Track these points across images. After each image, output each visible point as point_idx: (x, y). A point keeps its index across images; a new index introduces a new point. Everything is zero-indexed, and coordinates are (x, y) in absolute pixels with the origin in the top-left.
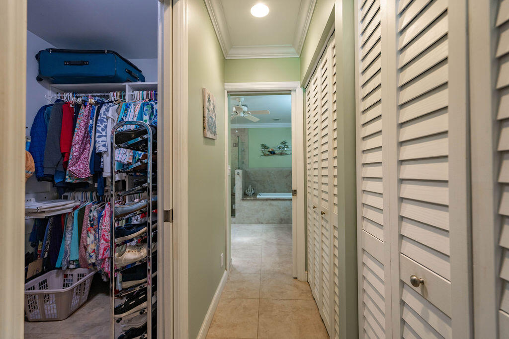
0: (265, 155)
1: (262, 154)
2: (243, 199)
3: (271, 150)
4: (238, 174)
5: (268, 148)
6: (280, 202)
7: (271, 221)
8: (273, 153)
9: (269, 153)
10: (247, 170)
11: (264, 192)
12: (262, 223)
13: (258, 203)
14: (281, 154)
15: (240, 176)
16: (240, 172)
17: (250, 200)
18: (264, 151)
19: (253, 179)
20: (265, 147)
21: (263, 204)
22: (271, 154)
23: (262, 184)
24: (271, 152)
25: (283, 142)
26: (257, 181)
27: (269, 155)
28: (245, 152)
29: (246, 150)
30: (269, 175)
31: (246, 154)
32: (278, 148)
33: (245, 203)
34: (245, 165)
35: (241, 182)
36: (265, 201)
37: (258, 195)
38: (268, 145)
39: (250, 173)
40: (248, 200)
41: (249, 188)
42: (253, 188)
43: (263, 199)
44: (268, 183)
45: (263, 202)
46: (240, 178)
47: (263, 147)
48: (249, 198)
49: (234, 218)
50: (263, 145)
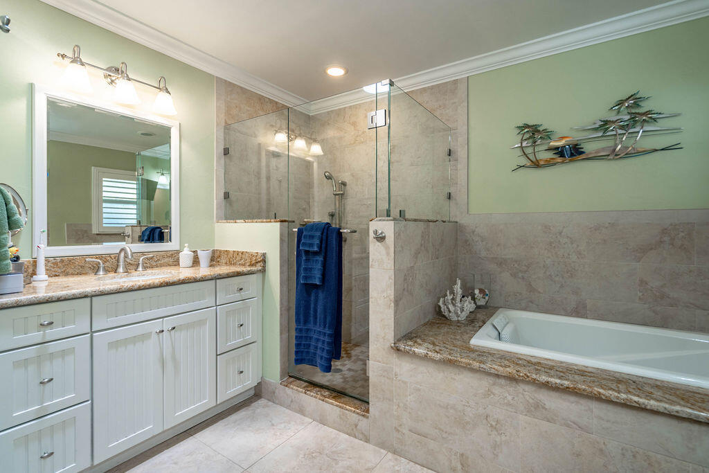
0: (536, 165)
1: (524, 161)
3: (560, 143)
4: (381, 238)
5: (547, 135)
8: (573, 152)
9: (548, 155)
10: (464, 220)
11: (525, 309)
14: (614, 154)
15: (387, 248)
16: (388, 228)
18: (529, 151)
19: (483, 254)
20: (533, 132)
21: (489, 393)
22: (560, 160)
23: (520, 275)
24: (560, 152)
25: (621, 103)
26: (501, 263)
27: (555, 164)
28: (457, 160)
29: (461, 153)
30: (551, 243)
31: (459, 166)
32: (596, 129)
33: (404, 368)
34: (457, 204)
35: (392, 272)
36: (503, 381)
37: (488, 328)
38: (546, 124)
39: (473, 232)
40: (415, 355)
41: (452, 292)
42: (482, 287)
43: (493, 371)
44: (548, 273)
45: (494, 384)
46: (388, 254)
47: (527, 136)
48: (420, 350)
49: (363, 416)
50: (527, 126)
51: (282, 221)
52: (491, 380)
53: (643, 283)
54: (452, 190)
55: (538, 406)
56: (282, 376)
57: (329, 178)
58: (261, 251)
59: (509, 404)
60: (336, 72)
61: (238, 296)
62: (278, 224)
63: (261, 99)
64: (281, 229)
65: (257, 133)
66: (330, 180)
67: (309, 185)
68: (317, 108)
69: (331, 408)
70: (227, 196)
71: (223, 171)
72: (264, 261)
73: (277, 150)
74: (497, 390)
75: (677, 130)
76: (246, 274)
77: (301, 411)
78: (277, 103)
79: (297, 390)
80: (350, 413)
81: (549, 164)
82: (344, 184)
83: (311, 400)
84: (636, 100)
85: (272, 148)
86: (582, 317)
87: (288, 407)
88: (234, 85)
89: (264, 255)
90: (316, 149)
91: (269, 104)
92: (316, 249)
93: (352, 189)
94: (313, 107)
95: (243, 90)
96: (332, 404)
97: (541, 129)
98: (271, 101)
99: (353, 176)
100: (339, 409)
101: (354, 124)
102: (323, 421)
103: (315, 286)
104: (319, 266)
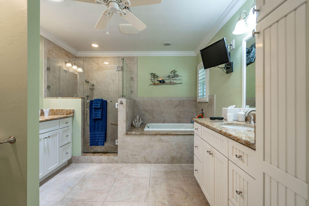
0: (155, 84)
1: (152, 83)
2: (127, 134)
3: (160, 79)
4: (122, 103)
5: (157, 77)
6: (171, 137)
7: (160, 160)
8: (162, 82)
9: (158, 82)
10: (136, 99)
11: (152, 123)
12: (150, 163)
13: (145, 138)
14: (171, 83)
15: (124, 106)
16: (124, 100)
17: (135, 134)
18: (153, 80)
19: (141, 109)
20: (154, 76)
21: (151, 139)
22: (160, 84)
23: (151, 114)
24: (160, 82)
25: (172, 71)
26: (146, 111)
27: (159, 85)
28: (134, 81)
29: (135, 79)
30: (158, 105)
31: (135, 82)
32: (167, 77)
33: (129, 139)
34: (134, 94)
35: (125, 113)
36: (153, 136)
37: (146, 127)
38: (157, 74)
39: (139, 102)
40: (132, 134)
41: (136, 118)
42: (142, 118)
43: (151, 134)
44: (157, 113)
45: (152, 137)
46: (124, 108)
47: (152, 76)
48: (134, 133)
49: (116, 156)
50: (152, 74)
51: (82, 98)
52: (151, 136)
53: (176, 114)
54: (133, 90)
55: (161, 139)
56: (82, 153)
57: (87, 82)
58: (72, 109)
59: (155, 141)
60: (95, 46)
61: (66, 125)
62: (81, 99)
63: (60, 48)
64: (82, 101)
65: (59, 62)
66: (88, 83)
67: (76, 84)
68: (80, 54)
69: (104, 157)
70: (49, 87)
71: (47, 76)
72: (74, 112)
73: (66, 69)
74: (152, 138)
75: (181, 80)
76: (69, 117)
77: (92, 162)
78: (65, 50)
79: (89, 156)
80: (112, 157)
81: (157, 84)
82: (93, 85)
83: (96, 157)
84: (174, 72)
85: (64, 69)
86: (165, 123)
87: (86, 162)
88: (51, 41)
89: (74, 110)
90: (80, 70)
91: (63, 50)
92: (99, 107)
93: (96, 87)
94: (78, 54)
95: (54, 44)
96: (104, 156)
97: (156, 75)
98: (64, 49)
99: (97, 82)
100: (107, 156)
101: (97, 64)
102: (100, 162)
103: (99, 119)
104: (100, 113)
